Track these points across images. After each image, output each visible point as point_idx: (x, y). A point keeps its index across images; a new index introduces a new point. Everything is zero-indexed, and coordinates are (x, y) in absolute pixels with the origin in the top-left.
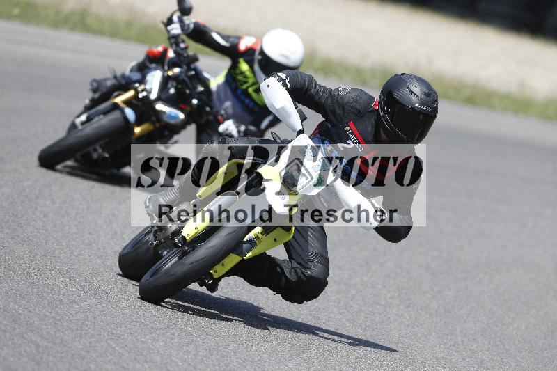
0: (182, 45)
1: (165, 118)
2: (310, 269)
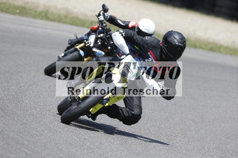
0: (104, 25)
1: (96, 54)
2: (134, 111)
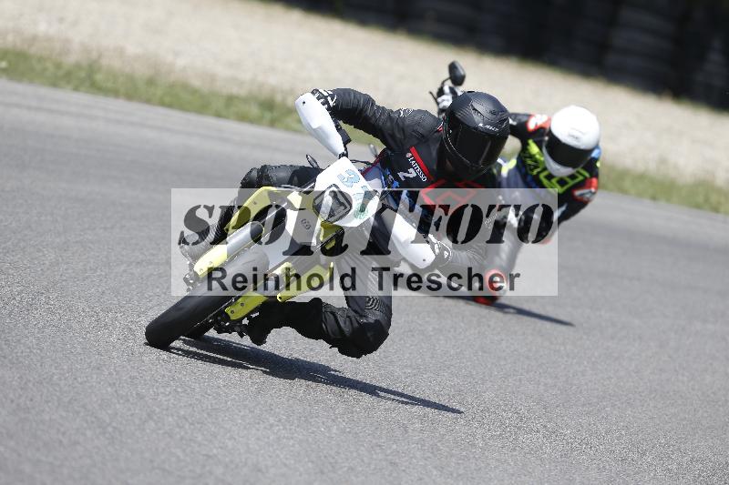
2: (366, 317)
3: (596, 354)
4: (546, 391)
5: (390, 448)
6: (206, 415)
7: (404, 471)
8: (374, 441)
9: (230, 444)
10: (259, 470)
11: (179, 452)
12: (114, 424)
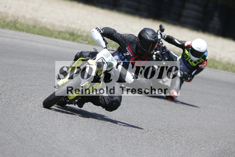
0: (161, 43)
3: (178, 115)
4: (162, 127)
5: (111, 145)
6: (52, 135)
7: (116, 153)
8: (106, 143)
9: (60, 144)
10: (69, 152)
11: (43, 146)
12: (22, 138)
